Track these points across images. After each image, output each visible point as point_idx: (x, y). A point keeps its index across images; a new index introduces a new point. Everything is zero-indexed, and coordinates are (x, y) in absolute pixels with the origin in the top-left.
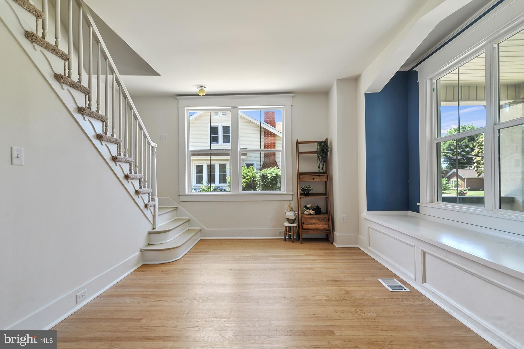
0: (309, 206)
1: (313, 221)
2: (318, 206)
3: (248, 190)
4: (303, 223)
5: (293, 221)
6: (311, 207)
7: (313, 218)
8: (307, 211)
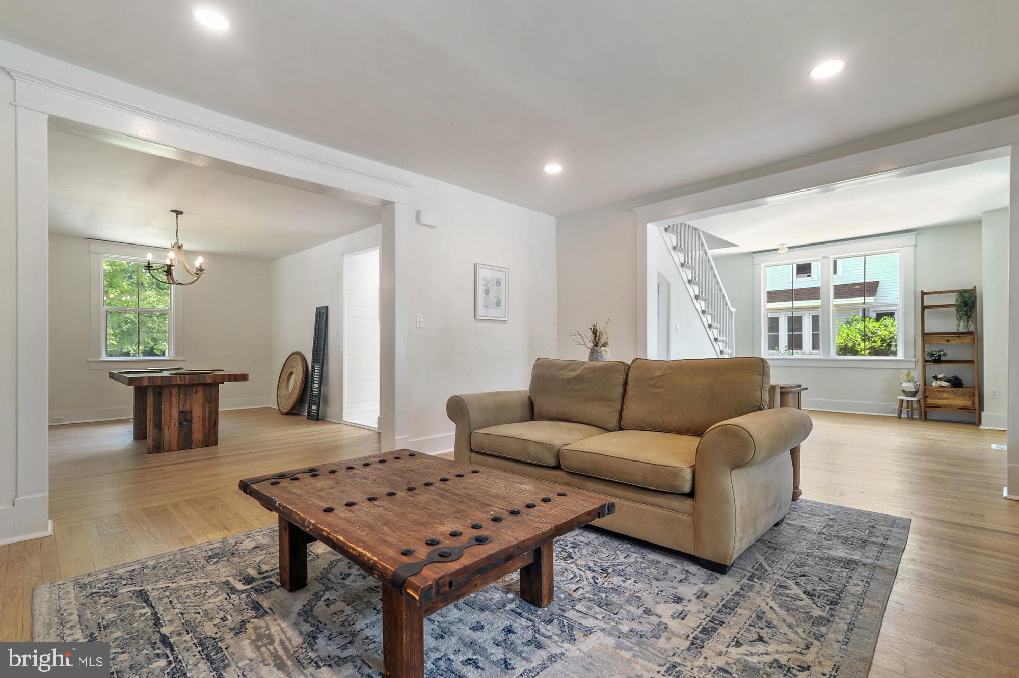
0: (940, 376)
1: (945, 395)
2: (956, 376)
3: (845, 354)
4: (928, 397)
5: (914, 394)
6: (944, 377)
7: (944, 391)
8: (936, 383)
